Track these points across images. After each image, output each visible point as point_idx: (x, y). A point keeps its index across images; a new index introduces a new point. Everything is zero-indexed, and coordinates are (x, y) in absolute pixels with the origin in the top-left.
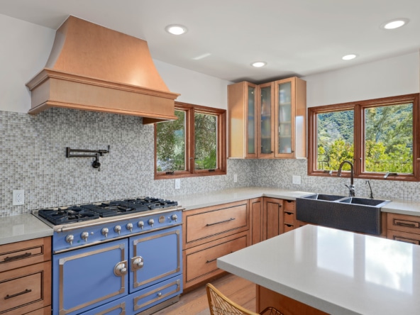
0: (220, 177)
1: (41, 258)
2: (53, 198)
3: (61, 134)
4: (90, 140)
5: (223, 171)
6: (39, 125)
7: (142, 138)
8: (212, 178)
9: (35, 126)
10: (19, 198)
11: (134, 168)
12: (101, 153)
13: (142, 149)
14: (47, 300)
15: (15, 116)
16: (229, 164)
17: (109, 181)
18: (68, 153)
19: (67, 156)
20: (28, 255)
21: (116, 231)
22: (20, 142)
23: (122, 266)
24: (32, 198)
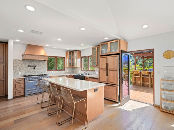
0: (64, 71)
1: (23, 81)
2: (26, 74)
3: (28, 63)
4: (33, 64)
5: (64, 70)
6: (24, 62)
7: (44, 63)
8: (62, 71)
9: (23, 62)
10: (20, 73)
11: (42, 69)
12: (35, 66)
13: (44, 65)
14: (24, 88)
15: (20, 60)
16: (66, 68)
17: (37, 71)
18: (29, 66)
19: (29, 67)
20: (21, 81)
21: (35, 79)
22: (21, 64)
23: (37, 84)
24: (22, 74)
